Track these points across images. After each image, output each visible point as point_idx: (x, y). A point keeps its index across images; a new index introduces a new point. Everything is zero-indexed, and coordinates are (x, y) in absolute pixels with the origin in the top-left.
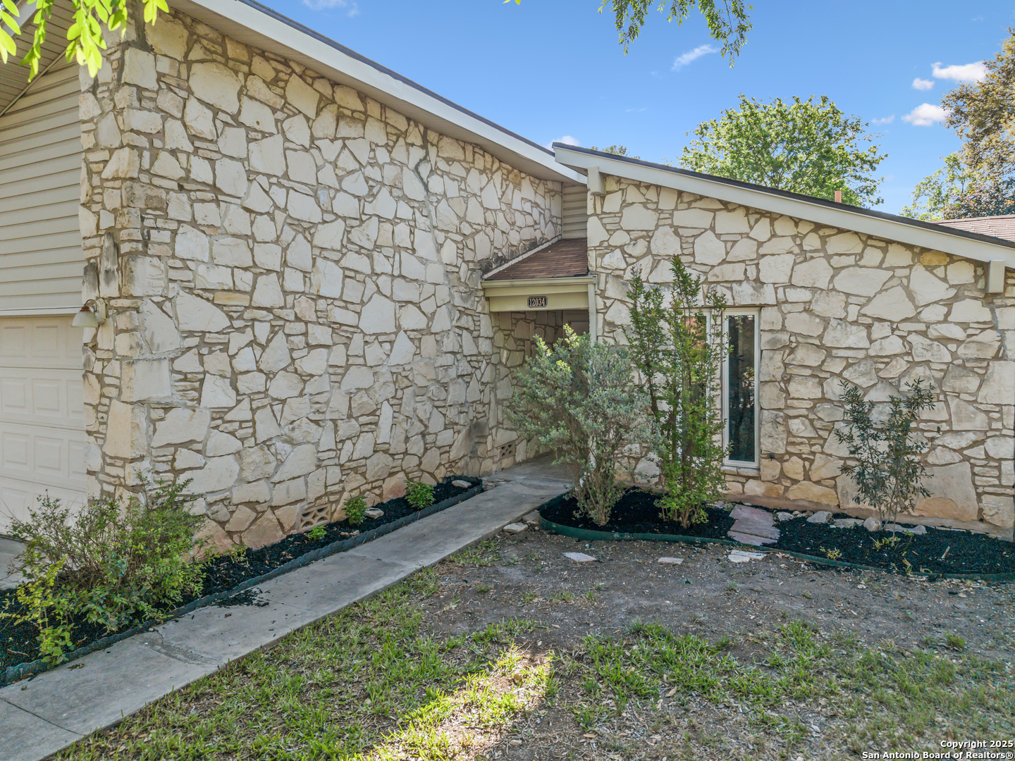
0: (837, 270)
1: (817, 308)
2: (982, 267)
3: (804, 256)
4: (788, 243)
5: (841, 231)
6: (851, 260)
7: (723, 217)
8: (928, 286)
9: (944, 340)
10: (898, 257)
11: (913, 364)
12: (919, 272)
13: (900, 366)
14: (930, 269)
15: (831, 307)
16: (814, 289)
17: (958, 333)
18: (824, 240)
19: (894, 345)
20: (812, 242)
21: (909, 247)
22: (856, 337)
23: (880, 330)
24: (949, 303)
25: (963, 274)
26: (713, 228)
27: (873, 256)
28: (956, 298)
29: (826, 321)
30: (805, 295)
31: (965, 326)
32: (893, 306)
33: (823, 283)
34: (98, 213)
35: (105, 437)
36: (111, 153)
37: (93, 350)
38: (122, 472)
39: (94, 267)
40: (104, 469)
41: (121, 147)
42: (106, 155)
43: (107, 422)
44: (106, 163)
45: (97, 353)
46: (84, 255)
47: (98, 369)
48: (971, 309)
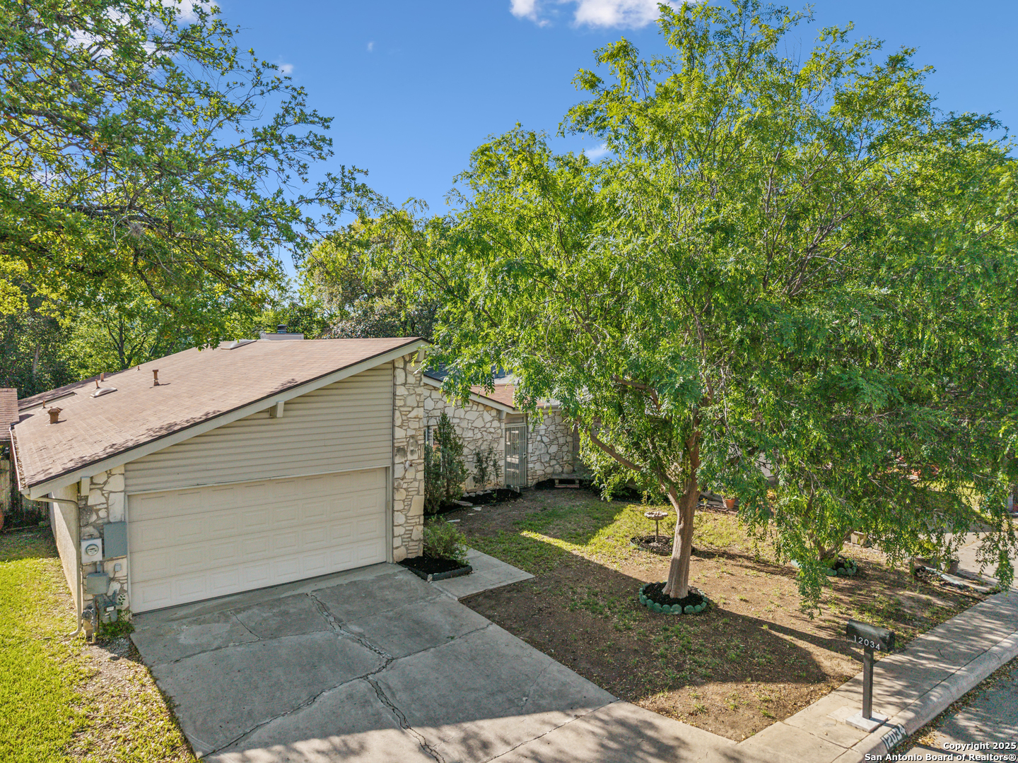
0: (466, 412)
1: (461, 425)
2: (499, 412)
6: (470, 409)
7: (434, 392)
8: (487, 417)
9: (490, 433)
10: (481, 408)
11: (484, 441)
12: (485, 412)
13: (480, 442)
14: (487, 411)
15: (464, 424)
16: (460, 419)
17: (492, 430)
19: (479, 436)
21: (483, 405)
22: (470, 434)
23: (476, 431)
24: (491, 422)
25: (494, 413)
26: (430, 396)
27: (475, 407)
28: (493, 420)
29: (463, 429)
30: (457, 421)
31: (494, 428)
32: (479, 423)
33: (462, 417)
34: (406, 430)
35: (409, 510)
36: (413, 408)
37: (402, 479)
38: (418, 520)
39: (403, 449)
40: (406, 522)
41: (418, 407)
42: (410, 409)
43: (411, 505)
44: (410, 412)
45: (405, 481)
46: (396, 445)
47: (405, 486)
48: (496, 424)
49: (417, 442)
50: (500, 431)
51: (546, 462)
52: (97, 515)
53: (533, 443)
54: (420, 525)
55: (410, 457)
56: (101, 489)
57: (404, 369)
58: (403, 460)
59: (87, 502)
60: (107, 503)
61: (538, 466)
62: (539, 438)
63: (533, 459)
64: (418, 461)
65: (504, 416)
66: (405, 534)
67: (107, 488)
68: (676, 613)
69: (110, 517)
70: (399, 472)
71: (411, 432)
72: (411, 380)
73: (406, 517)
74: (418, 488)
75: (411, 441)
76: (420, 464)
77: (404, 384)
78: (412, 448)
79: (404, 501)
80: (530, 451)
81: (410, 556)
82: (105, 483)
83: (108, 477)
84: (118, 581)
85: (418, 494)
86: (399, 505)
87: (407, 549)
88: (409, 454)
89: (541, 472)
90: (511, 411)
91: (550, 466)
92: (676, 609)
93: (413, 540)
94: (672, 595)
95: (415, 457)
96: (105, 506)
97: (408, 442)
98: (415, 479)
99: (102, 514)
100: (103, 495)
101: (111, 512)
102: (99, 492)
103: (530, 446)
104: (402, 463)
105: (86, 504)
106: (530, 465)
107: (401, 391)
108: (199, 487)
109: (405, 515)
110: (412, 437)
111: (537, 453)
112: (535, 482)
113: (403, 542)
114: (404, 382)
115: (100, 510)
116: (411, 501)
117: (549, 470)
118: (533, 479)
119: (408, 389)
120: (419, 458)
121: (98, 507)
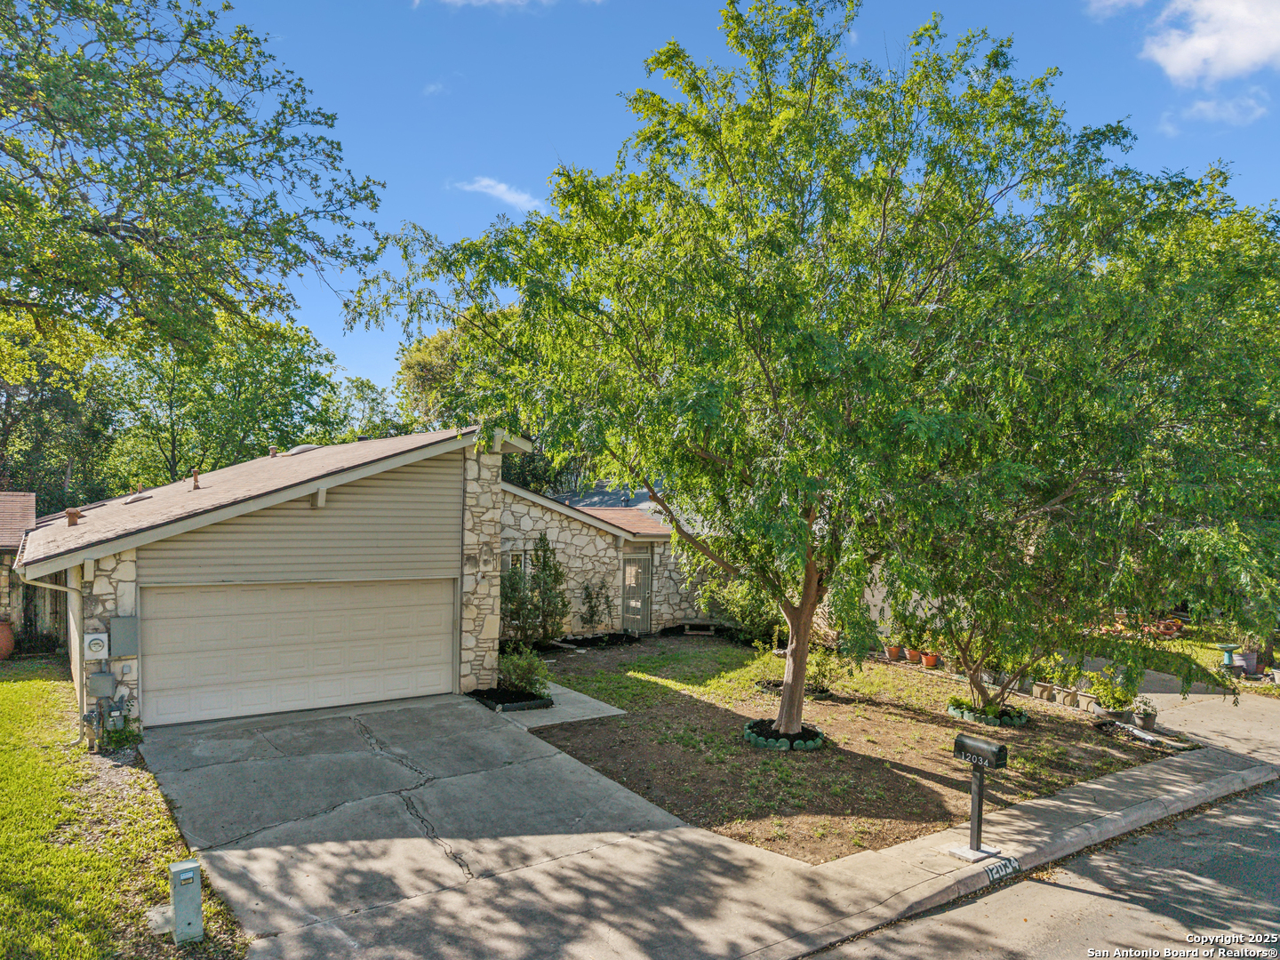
0: (574, 536)
1: (567, 551)
2: (616, 537)
3: (562, 529)
4: (557, 523)
5: (575, 520)
6: (578, 532)
7: (533, 509)
8: (601, 544)
9: (604, 563)
10: (593, 532)
11: (595, 573)
12: (598, 538)
13: (591, 573)
14: (601, 537)
15: (571, 551)
16: (566, 543)
17: (607, 560)
18: (569, 522)
19: (590, 566)
20: (565, 523)
21: (596, 528)
22: (578, 563)
23: (586, 560)
24: (605, 550)
25: (609, 539)
26: (528, 514)
27: (585, 531)
28: (608, 548)
29: (569, 556)
30: (563, 546)
31: (610, 558)
32: (590, 551)
33: (568, 541)
34: (478, 535)
35: (480, 632)
36: (488, 509)
37: (473, 594)
38: (491, 645)
39: (475, 558)
40: (477, 646)
41: (494, 508)
42: (484, 510)
43: (483, 626)
44: (484, 513)
45: (476, 596)
46: (466, 552)
47: (476, 602)
48: (612, 552)
49: (491, 550)
50: (616, 562)
51: (675, 604)
52: (104, 607)
53: (659, 579)
54: (494, 650)
55: (482, 568)
56: (109, 577)
57: (477, 461)
58: (474, 571)
59: (92, 590)
60: (115, 594)
61: (665, 609)
62: (666, 574)
63: (658, 599)
64: (493, 574)
65: (621, 543)
66: (475, 660)
67: (116, 576)
68: (783, 749)
69: (119, 610)
70: (469, 585)
71: (484, 538)
72: (486, 474)
73: (477, 639)
74: (493, 606)
75: (485, 548)
76: (495, 577)
77: (477, 480)
78: (486, 558)
79: (474, 620)
80: (655, 589)
81: (481, 687)
82: (113, 570)
83: (117, 564)
84: (127, 685)
85: (492, 613)
86: (467, 626)
87: (478, 679)
88: (481, 564)
89: (669, 617)
90: (630, 538)
91: (680, 609)
92: (784, 744)
93: (485, 669)
94: (782, 730)
95: (490, 568)
96: (113, 596)
97: (480, 550)
98: (489, 595)
99: (109, 605)
100: (111, 583)
101: (120, 604)
102: (106, 579)
103: (655, 582)
104: (473, 574)
105: (91, 592)
106: (655, 607)
107: (472, 487)
108: (224, 586)
109: (476, 637)
110: (486, 544)
111: (664, 592)
112: (660, 627)
113: (472, 669)
114: (476, 476)
115: (106, 600)
116: (483, 621)
117: (679, 614)
118: (658, 624)
119: (482, 486)
120: (495, 570)
121: (105, 597)
